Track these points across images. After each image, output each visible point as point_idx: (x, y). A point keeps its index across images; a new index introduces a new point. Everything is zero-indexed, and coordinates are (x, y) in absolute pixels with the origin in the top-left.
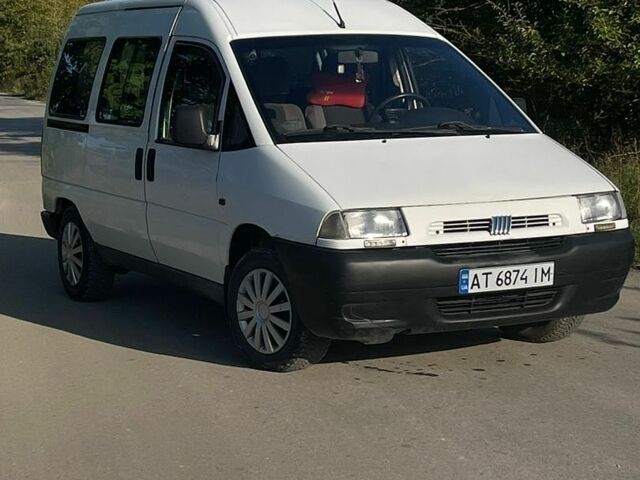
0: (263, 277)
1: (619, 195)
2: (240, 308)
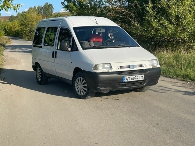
0: (81, 79)
1: (158, 60)
2: (76, 86)
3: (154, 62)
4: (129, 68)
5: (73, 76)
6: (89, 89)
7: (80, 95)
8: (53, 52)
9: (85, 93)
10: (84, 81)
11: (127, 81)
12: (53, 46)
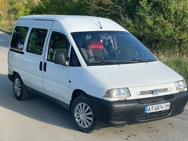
2: (76, 115)
3: (181, 83)
4: (152, 93)
5: (71, 99)
6: (95, 120)
7: (83, 127)
8: (41, 63)
9: (90, 124)
10: (88, 108)
11: (149, 112)
12: (41, 54)
